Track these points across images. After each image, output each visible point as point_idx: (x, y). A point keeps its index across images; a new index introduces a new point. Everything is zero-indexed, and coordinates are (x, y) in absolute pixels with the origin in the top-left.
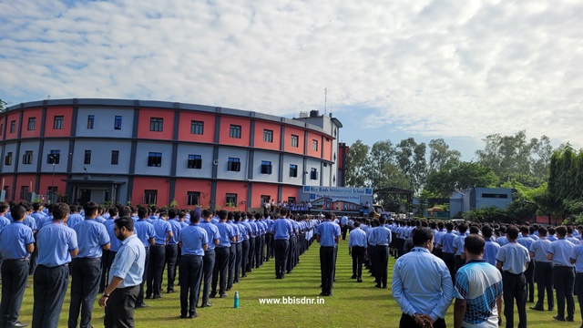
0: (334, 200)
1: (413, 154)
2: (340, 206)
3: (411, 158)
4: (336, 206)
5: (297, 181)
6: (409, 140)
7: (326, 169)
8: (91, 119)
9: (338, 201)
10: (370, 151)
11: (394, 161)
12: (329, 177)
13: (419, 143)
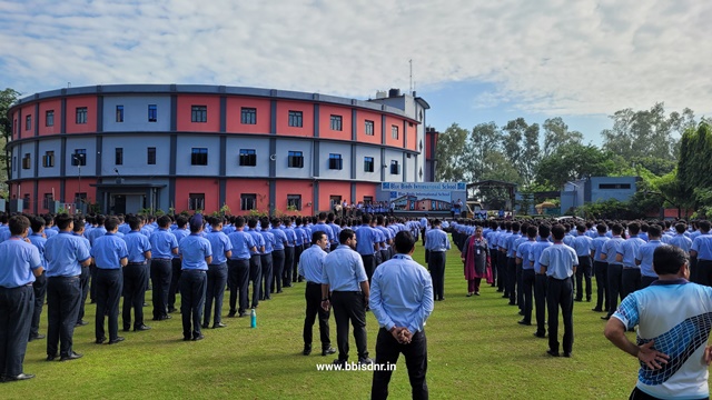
0: (419, 198)
1: (523, 137)
2: (426, 205)
3: (521, 144)
4: (421, 205)
5: (374, 177)
6: (518, 120)
7: (410, 162)
8: (120, 110)
9: (424, 200)
10: (469, 136)
11: (500, 147)
12: (414, 171)
13: (530, 124)
